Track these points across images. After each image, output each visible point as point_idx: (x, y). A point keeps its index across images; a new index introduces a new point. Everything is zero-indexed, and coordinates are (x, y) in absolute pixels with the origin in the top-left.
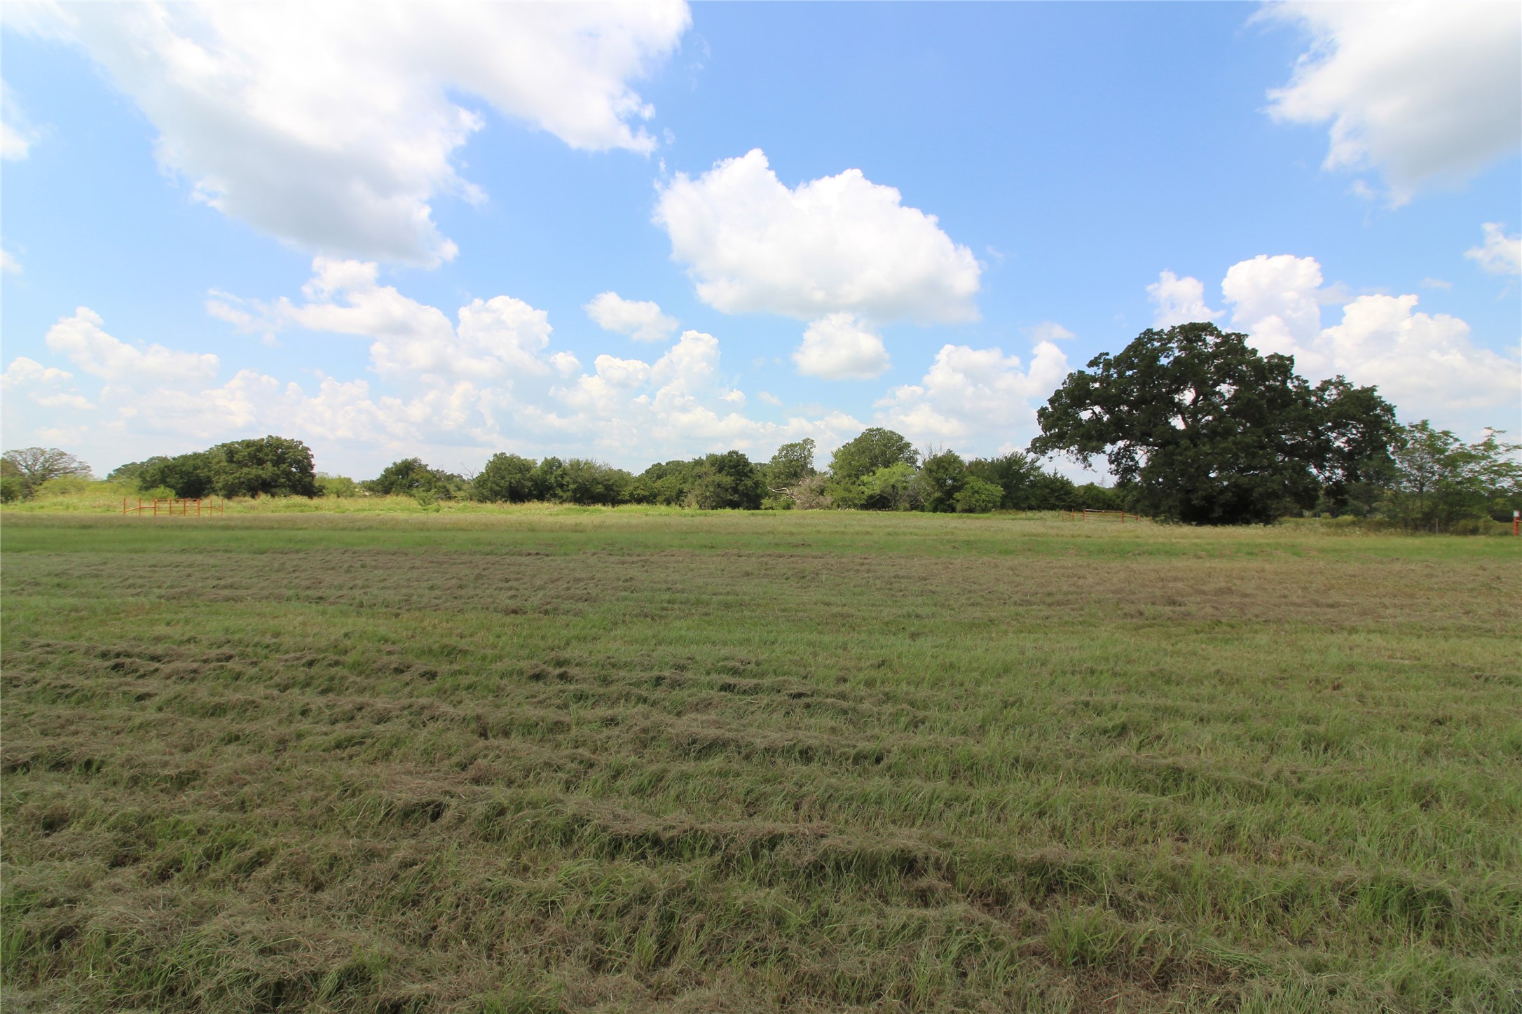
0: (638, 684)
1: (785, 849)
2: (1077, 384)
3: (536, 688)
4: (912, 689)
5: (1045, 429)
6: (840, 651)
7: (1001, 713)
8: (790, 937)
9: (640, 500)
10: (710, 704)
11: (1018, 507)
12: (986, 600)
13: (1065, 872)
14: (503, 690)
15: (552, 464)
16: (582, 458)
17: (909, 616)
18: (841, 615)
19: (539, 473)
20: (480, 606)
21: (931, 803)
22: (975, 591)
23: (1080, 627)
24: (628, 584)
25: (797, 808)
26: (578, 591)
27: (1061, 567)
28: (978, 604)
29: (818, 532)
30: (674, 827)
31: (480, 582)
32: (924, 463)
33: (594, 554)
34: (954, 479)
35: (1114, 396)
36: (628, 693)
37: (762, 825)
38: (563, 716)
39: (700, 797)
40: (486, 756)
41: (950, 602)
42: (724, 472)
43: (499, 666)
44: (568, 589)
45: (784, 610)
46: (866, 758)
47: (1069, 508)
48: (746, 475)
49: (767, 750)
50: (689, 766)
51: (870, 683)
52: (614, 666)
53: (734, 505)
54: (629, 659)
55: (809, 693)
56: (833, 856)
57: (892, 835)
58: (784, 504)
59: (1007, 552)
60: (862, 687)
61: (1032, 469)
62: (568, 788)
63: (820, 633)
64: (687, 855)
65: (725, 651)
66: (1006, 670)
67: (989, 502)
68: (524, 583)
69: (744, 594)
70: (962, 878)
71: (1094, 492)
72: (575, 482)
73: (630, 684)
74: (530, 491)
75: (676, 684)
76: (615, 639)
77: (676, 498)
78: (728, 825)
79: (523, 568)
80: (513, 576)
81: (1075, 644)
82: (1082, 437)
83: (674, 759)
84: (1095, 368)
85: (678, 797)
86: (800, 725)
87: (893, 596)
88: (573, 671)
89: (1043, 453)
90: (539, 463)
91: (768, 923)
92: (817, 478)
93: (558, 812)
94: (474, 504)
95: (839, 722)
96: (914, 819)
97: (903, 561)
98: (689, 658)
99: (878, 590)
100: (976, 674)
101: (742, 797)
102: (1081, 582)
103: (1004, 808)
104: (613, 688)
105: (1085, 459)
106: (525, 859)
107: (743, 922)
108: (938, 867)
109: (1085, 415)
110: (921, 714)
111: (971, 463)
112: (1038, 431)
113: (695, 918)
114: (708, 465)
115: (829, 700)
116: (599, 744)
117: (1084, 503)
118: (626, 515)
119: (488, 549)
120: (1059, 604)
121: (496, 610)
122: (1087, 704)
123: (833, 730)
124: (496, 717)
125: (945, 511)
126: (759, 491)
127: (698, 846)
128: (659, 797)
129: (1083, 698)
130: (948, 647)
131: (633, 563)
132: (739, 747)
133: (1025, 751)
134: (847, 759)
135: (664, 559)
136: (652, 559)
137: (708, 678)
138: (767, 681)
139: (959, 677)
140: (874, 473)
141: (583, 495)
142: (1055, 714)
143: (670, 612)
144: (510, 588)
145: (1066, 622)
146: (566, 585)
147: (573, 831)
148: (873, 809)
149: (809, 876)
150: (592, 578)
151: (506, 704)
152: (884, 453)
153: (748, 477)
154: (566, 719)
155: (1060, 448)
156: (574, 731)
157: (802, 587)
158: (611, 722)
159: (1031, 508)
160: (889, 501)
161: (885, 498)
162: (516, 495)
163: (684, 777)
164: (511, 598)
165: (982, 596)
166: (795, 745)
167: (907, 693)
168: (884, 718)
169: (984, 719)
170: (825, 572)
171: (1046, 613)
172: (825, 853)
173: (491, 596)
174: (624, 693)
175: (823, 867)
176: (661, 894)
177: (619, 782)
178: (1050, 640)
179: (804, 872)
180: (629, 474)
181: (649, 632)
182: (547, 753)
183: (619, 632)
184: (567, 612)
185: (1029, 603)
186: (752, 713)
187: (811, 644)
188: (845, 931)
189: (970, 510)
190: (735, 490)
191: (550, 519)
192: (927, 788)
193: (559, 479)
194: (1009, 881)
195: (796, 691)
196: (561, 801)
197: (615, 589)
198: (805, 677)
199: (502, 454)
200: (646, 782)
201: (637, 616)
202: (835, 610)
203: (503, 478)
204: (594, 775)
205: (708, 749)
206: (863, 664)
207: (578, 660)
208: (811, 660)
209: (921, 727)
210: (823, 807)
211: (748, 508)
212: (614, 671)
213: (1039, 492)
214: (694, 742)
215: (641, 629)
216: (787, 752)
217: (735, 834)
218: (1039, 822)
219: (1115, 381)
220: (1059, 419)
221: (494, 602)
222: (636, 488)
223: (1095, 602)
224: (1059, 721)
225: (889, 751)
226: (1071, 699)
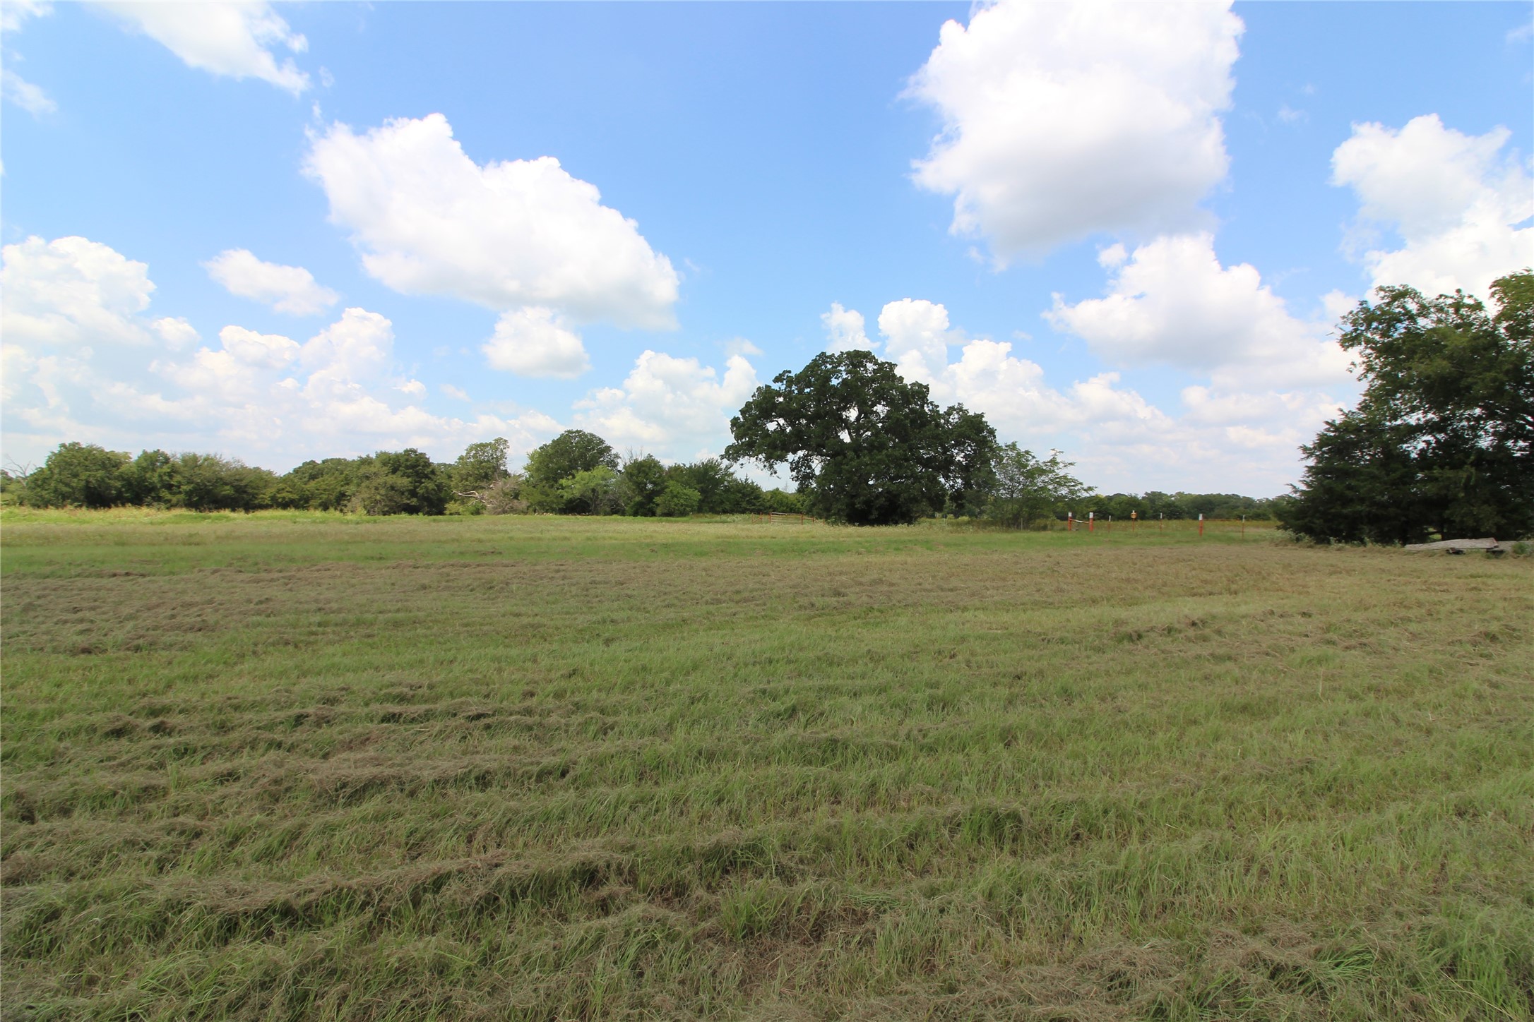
0: (270, 727)
1: (453, 890)
2: (765, 398)
3: (116, 748)
4: (603, 695)
5: (737, 438)
6: (529, 664)
7: (689, 709)
8: (454, 984)
9: (285, 505)
10: (368, 739)
11: (714, 511)
12: (680, 600)
13: (739, 852)
14: (62, 755)
15: (153, 460)
16: (201, 452)
17: (604, 622)
18: (532, 626)
19: (134, 469)
20: (29, 647)
21: (616, 808)
22: (670, 593)
23: (762, 621)
24: (263, 606)
25: (470, 840)
26: (188, 619)
27: (749, 567)
28: (673, 605)
29: (511, 538)
30: (312, 891)
31: (32, 614)
32: (625, 467)
33: (215, 572)
34: (654, 483)
35: (795, 410)
36: (255, 739)
37: (426, 867)
38: (158, 779)
39: (349, 849)
40: (29, 846)
41: (646, 605)
42: (399, 473)
43: (57, 724)
44: (173, 616)
45: (467, 625)
46: (550, 773)
47: (758, 512)
48: (426, 476)
49: (437, 782)
50: (335, 815)
51: (559, 695)
52: (237, 708)
53: (412, 510)
54: (258, 698)
55: (490, 713)
56: (508, 884)
57: (574, 849)
58: (473, 509)
59: (702, 554)
60: (550, 699)
61: (726, 475)
62: (161, 869)
63: (506, 646)
64: (328, 919)
65: (390, 677)
66: (695, 668)
67: (687, 506)
68: (104, 613)
69: (419, 609)
70: (643, 879)
71: (780, 497)
72: (189, 482)
73: (258, 728)
74: (120, 493)
75: (323, 721)
76: (240, 675)
77: (338, 501)
78: (384, 874)
79: (103, 593)
80: (85, 604)
81: (757, 637)
82: (768, 446)
83: (317, 809)
84: (780, 384)
85: (319, 854)
86: (479, 749)
87: (588, 602)
88: (173, 720)
89: (736, 460)
90: (135, 456)
91: (428, 974)
92: (510, 481)
93: (142, 901)
94: (27, 510)
95: (524, 740)
96: (598, 828)
97: (600, 566)
98: (343, 689)
99: (573, 596)
100: (666, 674)
101: (403, 840)
102: (765, 579)
103: (687, 800)
104: (232, 735)
105: (771, 467)
106: (90, 970)
107: (397, 981)
108: (620, 872)
109: (771, 426)
110: (610, 720)
111: (670, 468)
112: (731, 440)
113: (334, 992)
114: (378, 465)
115: (513, 718)
116: (210, 806)
117: (770, 507)
118: (265, 523)
119: (48, 569)
120: (746, 600)
121: (55, 650)
122: (764, 692)
123: (516, 749)
124: (47, 791)
125: (645, 515)
126: (442, 495)
127: (343, 907)
128: (294, 858)
129: (761, 686)
130: (641, 649)
131: (272, 580)
132: (401, 783)
133: (708, 743)
134: (530, 778)
135: (317, 574)
136: (299, 575)
137: (366, 710)
138: (440, 706)
139: (650, 679)
140: (574, 477)
141: (201, 498)
142: (736, 704)
143: (320, 637)
144: (81, 621)
145: (751, 617)
146: (169, 613)
147: (166, 920)
148: (554, 827)
149: (480, 912)
150: (211, 602)
151: (65, 773)
152: (582, 455)
153: (430, 478)
154: (162, 782)
155: (750, 456)
156: (173, 796)
157: (489, 598)
158: (230, 777)
159: (725, 512)
160: (588, 505)
161: (586, 502)
162: (97, 498)
163: (329, 829)
164: (81, 632)
165: (677, 598)
166: (470, 772)
167: (598, 701)
168: (571, 729)
169: (671, 718)
170: (515, 581)
171: (733, 610)
172: (499, 883)
173: (47, 633)
174: (249, 740)
175: (497, 899)
176: (289, 973)
177: (237, 850)
178: (736, 635)
179: (474, 908)
180: (270, 473)
181: (290, 663)
182: (130, 827)
183: (247, 665)
184: (169, 647)
185: (719, 602)
186: (421, 743)
187: (497, 659)
188: (518, 961)
189: (669, 514)
190: (413, 493)
191: (151, 529)
192: (613, 794)
193: (166, 478)
194: (688, 872)
195: (475, 712)
196: (148, 886)
197: (244, 613)
198: (487, 696)
199: (74, 444)
200: (275, 844)
201: (273, 644)
202: (525, 620)
203: (76, 475)
204: (200, 846)
205: (359, 792)
206: (553, 675)
207: (183, 706)
208: (496, 677)
209: (610, 733)
210: (500, 834)
211: (429, 514)
212: (238, 715)
213: (732, 496)
214: (344, 786)
215: (275, 660)
216: (460, 781)
217: (392, 883)
218: (718, 809)
219: (795, 397)
220: (749, 429)
221: (52, 640)
222: (279, 491)
223: (776, 597)
224: (740, 711)
225: (575, 763)
226: (751, 689)
